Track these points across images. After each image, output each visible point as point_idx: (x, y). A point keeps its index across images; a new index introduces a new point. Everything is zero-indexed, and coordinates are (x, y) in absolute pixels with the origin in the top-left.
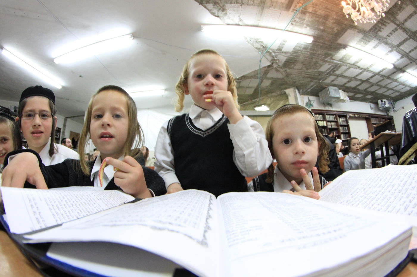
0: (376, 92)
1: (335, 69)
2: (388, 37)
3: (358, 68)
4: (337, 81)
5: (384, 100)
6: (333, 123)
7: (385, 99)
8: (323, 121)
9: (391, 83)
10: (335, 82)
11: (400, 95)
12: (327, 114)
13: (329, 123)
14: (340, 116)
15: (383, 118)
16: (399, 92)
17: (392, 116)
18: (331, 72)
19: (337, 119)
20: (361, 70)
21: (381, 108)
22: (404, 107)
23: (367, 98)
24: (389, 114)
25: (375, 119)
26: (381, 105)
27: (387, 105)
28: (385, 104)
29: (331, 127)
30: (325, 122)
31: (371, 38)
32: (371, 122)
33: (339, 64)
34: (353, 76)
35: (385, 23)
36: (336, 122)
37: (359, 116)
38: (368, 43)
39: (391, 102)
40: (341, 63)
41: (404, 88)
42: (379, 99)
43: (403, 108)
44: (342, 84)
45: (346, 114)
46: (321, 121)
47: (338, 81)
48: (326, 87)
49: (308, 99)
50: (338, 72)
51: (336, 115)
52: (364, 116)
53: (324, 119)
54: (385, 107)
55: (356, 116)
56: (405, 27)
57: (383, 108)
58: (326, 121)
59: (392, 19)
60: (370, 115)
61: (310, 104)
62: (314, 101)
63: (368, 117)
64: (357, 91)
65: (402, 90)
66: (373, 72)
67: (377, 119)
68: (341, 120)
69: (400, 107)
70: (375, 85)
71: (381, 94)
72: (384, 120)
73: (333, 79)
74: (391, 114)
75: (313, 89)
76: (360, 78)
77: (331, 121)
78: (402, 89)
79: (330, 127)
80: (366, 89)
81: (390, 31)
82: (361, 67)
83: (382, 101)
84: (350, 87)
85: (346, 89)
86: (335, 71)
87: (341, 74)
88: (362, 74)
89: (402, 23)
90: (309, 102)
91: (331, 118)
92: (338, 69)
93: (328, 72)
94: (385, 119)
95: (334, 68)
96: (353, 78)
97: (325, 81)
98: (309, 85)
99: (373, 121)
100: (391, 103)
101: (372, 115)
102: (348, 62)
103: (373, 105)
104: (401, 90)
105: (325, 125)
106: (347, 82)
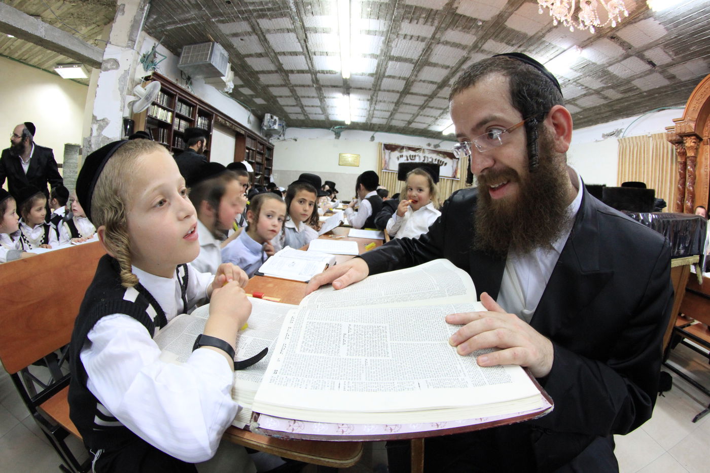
0: (278, 99)
1: (268, 13)
2: (402, 37)
3: (303, 42)
4: (242, 40)
5: (275, 117)
6: (183, 123)
7: (277, 116)
8: (168, 111)
9: (313, 97)
10: (236, 42)
11: (303, 121)
12: (181, 100)
13: (177, 120)
14: (202, 114)
15: (261, 144)
16: (307, 115)
17: (273, 146)
18: (255, 14)
19: (194, 116)
20: (303, 49)
21: (266, 126)
22: (298, 140)
23: (254, 102)
24: (270, 141)
25: (250, 140)
26: (269, 122)
27: (276, 127)
28: (275, 123)
29: (179, 129)
30: (170, 114)
31: (388, 17)
32: (245, 143)
33: (289, 8)
34: (277, 50)
35: (430, 20)
36: (191, 122)
37: (232, 126)
38: (373, 19)
39: (284, 124)
40: (294, 10)
41: (319, 114)
42: (268, 113)
43: (296, 140)
44: (243, 52)
45: (213, 113)
46: (164, 109)
47: (243, 42)
48: (210, 41)
49: (154, 47)
50: (264, 23)
51: (194, 107)
52: (238, 130)
53: (170, 107)
54: (272, 127)
55: (228, 124)
56: (433, 47)
57: (269, 128)
58: (173, 112)
59: (443, 25)
60: (247, 131)
61: (152, 62)
62: (166, 57)
63: (243, 132)
64: (252, 80)
65: (314, 115)
66: (312, 65)
67: (253, 141)
68: (200, 122)
69: (290, 137)
70: (289, 88)
71: (281, 105)
72: (261, 147)
73: (239, 31)
74: (273, 141)
75: (181, 28)
76: (281, 61)
77: (181, 117)
78: (316, 114)
79: (175, 128)
80: (268, 86)
81: (416, 34)
82: (310, 44)
83: (272, 117)
84: (249, 67)
85: (240, 66)
86: (263, 16)
87: (264, 31)
88: (294, 57)
89: (440, 40)
90: (152, 56)
91: (184, 110)
92: (272, 17)
93: (251, 8)
94: (263, 147)
95: (269, 9)
96: (273, 54)
97: (222, 27)
98: (184, 12)
99: (249, 143)
100: (283, 127)
101: (250, 133)
102: (304, 18)
103: (252, 118)
104: (312, 114)
105: (169, 121)
106: (256, 54)
